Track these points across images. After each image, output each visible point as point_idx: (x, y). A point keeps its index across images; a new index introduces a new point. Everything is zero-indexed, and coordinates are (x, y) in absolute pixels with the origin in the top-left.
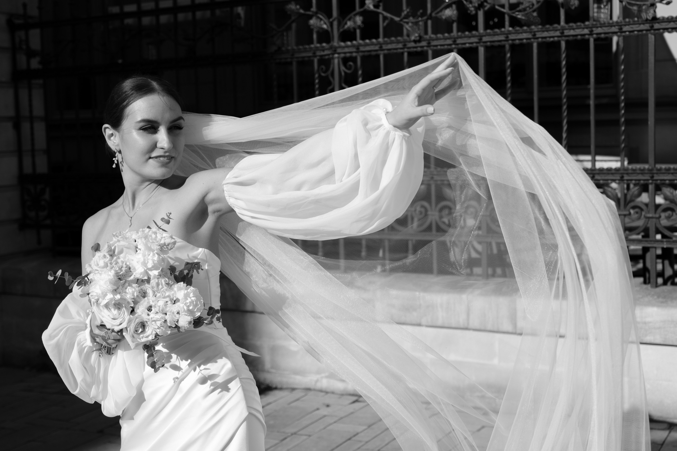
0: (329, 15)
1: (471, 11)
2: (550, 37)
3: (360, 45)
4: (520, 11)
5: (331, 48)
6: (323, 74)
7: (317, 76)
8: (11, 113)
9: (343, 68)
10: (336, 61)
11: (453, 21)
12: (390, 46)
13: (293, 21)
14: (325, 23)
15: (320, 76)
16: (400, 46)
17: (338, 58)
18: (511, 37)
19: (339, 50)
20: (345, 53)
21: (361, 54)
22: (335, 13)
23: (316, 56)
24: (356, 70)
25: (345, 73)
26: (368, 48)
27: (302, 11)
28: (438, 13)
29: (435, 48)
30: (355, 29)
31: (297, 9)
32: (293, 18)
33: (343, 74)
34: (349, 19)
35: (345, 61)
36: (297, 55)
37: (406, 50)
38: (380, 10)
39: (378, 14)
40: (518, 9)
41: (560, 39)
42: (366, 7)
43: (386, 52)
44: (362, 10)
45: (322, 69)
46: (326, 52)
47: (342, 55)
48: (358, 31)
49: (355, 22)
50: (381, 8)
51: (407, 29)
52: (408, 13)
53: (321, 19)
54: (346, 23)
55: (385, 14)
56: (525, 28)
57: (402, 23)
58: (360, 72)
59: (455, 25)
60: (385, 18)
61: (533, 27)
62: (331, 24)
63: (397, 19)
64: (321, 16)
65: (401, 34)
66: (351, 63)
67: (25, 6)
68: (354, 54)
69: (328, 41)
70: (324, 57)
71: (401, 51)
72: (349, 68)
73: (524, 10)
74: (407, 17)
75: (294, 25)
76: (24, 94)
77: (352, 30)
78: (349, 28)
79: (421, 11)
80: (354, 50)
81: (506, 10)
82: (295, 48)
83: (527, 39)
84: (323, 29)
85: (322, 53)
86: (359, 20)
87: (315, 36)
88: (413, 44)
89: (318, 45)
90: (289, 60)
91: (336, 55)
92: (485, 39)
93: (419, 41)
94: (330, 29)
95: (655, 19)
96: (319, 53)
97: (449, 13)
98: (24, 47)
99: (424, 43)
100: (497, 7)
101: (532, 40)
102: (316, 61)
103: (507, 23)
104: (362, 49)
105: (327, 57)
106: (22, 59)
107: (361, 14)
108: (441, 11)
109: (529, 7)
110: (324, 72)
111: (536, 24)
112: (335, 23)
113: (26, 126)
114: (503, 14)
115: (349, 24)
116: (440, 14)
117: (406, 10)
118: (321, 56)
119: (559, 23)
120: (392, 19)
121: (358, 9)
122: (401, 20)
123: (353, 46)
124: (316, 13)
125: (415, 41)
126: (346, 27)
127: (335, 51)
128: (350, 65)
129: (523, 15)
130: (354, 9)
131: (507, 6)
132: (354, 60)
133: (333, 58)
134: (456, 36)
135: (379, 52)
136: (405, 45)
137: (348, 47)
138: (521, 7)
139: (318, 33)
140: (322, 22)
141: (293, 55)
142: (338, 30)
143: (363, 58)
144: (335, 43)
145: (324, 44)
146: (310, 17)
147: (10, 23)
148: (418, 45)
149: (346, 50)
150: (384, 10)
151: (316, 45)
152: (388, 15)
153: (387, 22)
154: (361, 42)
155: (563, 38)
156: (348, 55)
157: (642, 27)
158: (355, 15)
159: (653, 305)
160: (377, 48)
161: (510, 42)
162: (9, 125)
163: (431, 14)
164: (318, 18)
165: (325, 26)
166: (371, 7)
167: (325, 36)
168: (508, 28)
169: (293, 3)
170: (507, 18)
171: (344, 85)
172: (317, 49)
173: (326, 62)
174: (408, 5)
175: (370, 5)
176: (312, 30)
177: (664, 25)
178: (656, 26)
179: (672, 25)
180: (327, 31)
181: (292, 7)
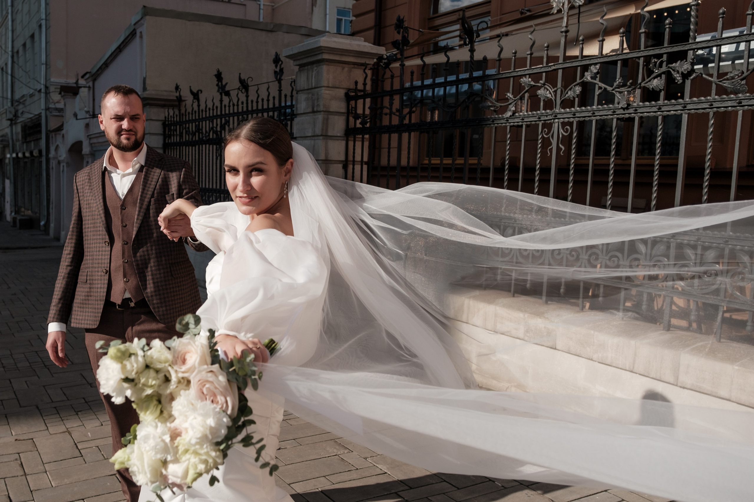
0: (554, 85)
1: (678, 81)
3: (577, 111)
4: (727, 79)
5: (553, 114)
6: (545, 136)
7: (540, 136)
8: (343, 158)
9: (561, 131)
10: (556, 125)
11: (661, 90)
12: (601, 113)
13: (526, 92)
14: (551, 93)
15: (543, 137)
16: (610, 113)
17: (558, 122)
18: (716, 104)
19: (559, 116)
20: (564, 118)
21: (577, 119)
22: (559, 85)
23: (541, 121)
24: (572, 133)
25: (562, 134)
26: (583, 114)
27: (532, 83)
28: (647, 82)
29: (641, 115)
30: (574, 98)
31: (529, 82)
32: (526, 89)
33: (561, 136)
34: (570, 90)
35: (564, 124)
36: (526, 120)
37: (615, 116)
38: (597, 81)
39: (595, 84)
40: (726, 77)
42: (584, 79)
43: (598, 118)
44: (581, 81)
45: (545, 131)
46: (549, 117)
47: (562, 120)
48: (577, 99)
49: (574, 92)
50: (598, 79)
51: (618, 98)
52: (620, 83)
53: (547, 90)
54: (567, 93)
55: (601, 84)
56: (731, 96)
57: (613, 92)
58: (575, 135)
59: (662, 94)
60: (600, 88)
61: (740, 95)
62: (555, 93)
63: (609, 89)
64: (548, 87)
65: (613, 102)
66: (568, 127)
67: (356, 83)
68: (571, 120)
69: (551, 109)
70: (547, 122)
71: (611, 117)
72: (566, 131)
73: (733, 78)
74: (619, 87)
75: (527, 95)
76: (351, 144)
77: (572, 99)
78: (569, 97)
79: (631, 81)
80: (572, 116)
81: (714, 79)
82: (526, 113)
83: (732, 107)
84: (548, 97)
85: (546, 118)
86: (578, 90)
87: (542, 104)
88: (622, 111)
89: (544, 111)
90: (520, 123)
91: (557, 120)
92: (689, 107)
93: (627, 108)
94: (553, 98)
96: (543, 118)
97: (656, 83)
98: (354, 112)
99: (631, 111)
100: (705, 76)
101: (738, 108)
102: (540, 124)
103: (714, 91)
104: (578, 115)
105: (549, 122)
106: (351, 119)
107: (580, 84)
108: (650, 81)
109: (738, 75)
110: (546, 134)
111: (742, 92)
112: (559, 92)
113: (351, 167)
114: (711, 82)
115: (570, 94)
116: (649, 83)
117: (619, 80)
118: (545, 120)
120: (606, 89)
121: (578, 81)
122: (613, 90)
123: (571, 112)
124: (544, 84)
125: (624, 109)
126: (567, 96)
127: (556, 116)
128: (567, 129)
129: (730, 83)
130: (576, 81)
131: (715, 74)
132: (571, 124)
133: (554, 122)
134: (662, 104)
135: (592, 118)
136: (615, 112)
137: (566, 113)
138: (729, 76)
139: (544, 101)
140: (548, 92)
141: (523, 119)
142: (561, 98)
143: (578, 123)
144: (557, 110)
145: (548, 111)
146: (539, 88)
147: (347, 95)
148: (626, 112)
149: (565, 116)
150: (600, 81)
151: (542, 111)
152: (603, 85)
153: (601, 90)
154: (578, 109)
156: (567, 120)
158: (575, 85)
160: (591, 114)
161: (715, 109)
162: (340, 166)
163: (640, 84)
164: (545, 88)
165: (550, 96)
166: (589, 78)
167: (549, 104)
168: (715, 96)
169: (528, 76)
170: (714, 86)
171: (560, 145)
172: (542, 114)
173: (548, 126)
174: (621, 76)
175: (588, 77)
176: (540, 99)
180: (551, 99)
181: (526, 80)
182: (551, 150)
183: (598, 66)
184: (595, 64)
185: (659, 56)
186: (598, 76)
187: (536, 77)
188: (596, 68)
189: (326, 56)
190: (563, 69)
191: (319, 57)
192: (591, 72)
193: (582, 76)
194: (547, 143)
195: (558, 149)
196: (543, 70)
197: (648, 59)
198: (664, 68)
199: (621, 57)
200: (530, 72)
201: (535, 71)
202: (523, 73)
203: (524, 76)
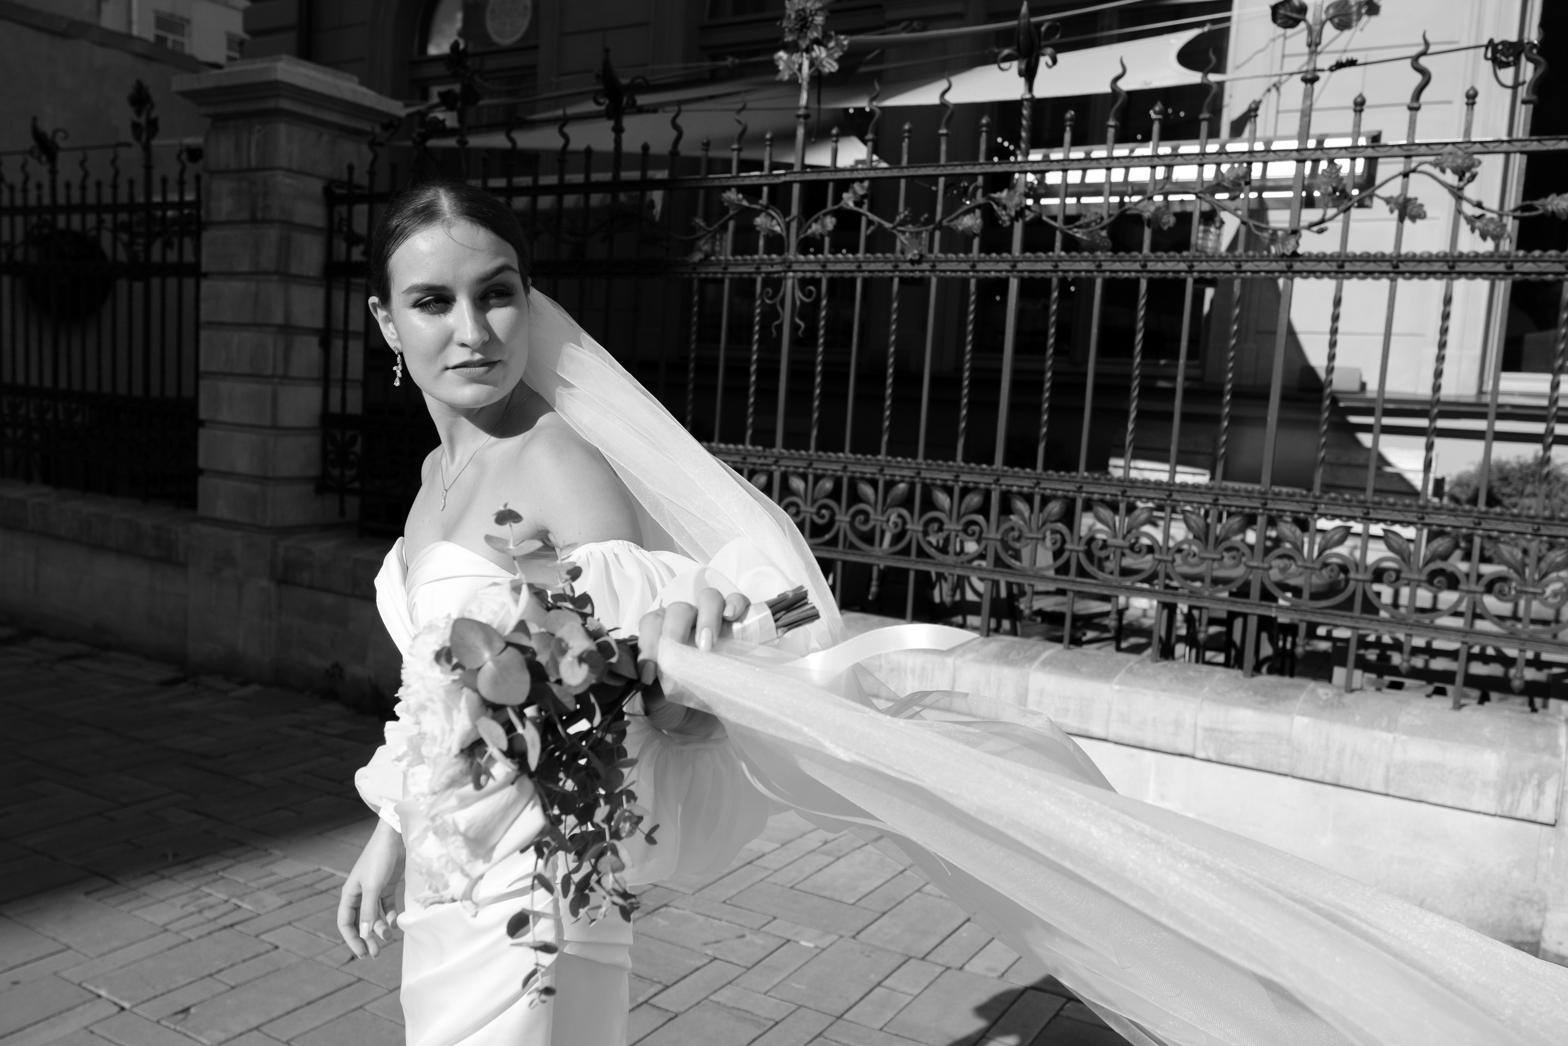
0: (786, 211)
1: (1004, 222)
2: (1124, 271)
3: (828, 261)
4: (1079, 227)
5: (783, 262)
6: (768, 301)
7: (758, 302)
8: (319, 323)
9: (798, 294)
10: (789, 283)
11: (975, 235)
12: (873, 267)
13: (731, 218)
14: (779, 224)
15: (763, 303)
16: (889, 267)
17: (793, 278)
18: (1063, 266)
19: (795, 267)
20: (804, 271)
21: (828, 275)
22: (795, 210)
23: (759, 273)
24: (818, 299)
25: (801, 301)
26: (839, 267)
27: (745, 203)
28: (952, 220)
29: (942, 274)
30: (822, 236)
31: (738, 200)
32: (731, 212)
33: (798, 303)
34: (816, 221)
35: (803, 283)
36: (731, 269)
37: (897, 273)
38: (864, 210)
39: (860, 215)
40: (1078, 223)
41: (1139, 275)
42: (842, 204)
43: (866, 274)
44: (836, 207)
45: (768, 293)
46: (776, 268)
47: (800, 275)
48: (827, 240)
49: (823, 226)
50: (865, 207)
51: (902, 242)
52: (906, 217)
53: (773, 218)
54: (810, 227)
55: (871, 216)
56: (1086, 254)
57: (895, 232)
58: (824, 302)
59: (976, 242)
60: (870, 223)
61: (1099, 253)
62: (788, 226)
63: (888, 225)
64: (773, 213)
65: (892, 250)
66: (812, 288)
67: (351, 168)
68: (818, 275)
69: (780, 252)
70: (772, 276)
71: (890, 274)
72: (809, 294)
73: (1088, 225)
74: (903, 223)
75: (731, 225)
76: (338, 297)
77: (818, 237)
78: (813, 233)
79: (926, 216)
80: (819, 268)
81: (1058, 224)
82: (730, 258)
83: (1087, 271)
84: (774, 232)
85: (770, 269)
86: (830, 222)
87: (761, 243)
88: (908, 266)
89: (765, 257)
90: (719, 276)
91: (791, 274)
92: (1020, 266)
93: (919, 262)
94: (784, 234)
95: (1295, 254)
96: (764, 269)
97: (971, 222)
98: (345, 229)
99: (925, 266)
100: (1045, 218)
101: (1095, 274)
102: (759, 280)
103: (1058, 244)
104: (830, 267)
105: (776, 276)
106: (341, 246)
107: (834, 213)
108: (957, 217)
109: (1095, 221)
110: (771, 299)
111: (1103, 249)
112: (794, 226)
113: (338, 345)
114: (1054, 229)
115: (815, 228)
116: (955, 222)
117: (903, 212)
118: (768, 273)
119: (1140, 250)
120: (880, 225)
121: (830, 206)
122: (894, 228)
123: (817, 262)
124: (767, 207)
125: (912, 262)
126: (810, 231)
127: (790, 267)
128: (810, 291)
129: (1084, 234)
130: (825, 206)
131: (1060, 218)
132: (817, 282)
133: (785, 278)
134: (976, 259)
135: (856, 274)
136: (896, 266)
137: (809, 262)
138: (1082, 221)
139: (767, 237)
140: (774, 222)
141: (725, 268)
142: (798, 236)
143: (831, 281)
144: (792, 255)
145: (774, 256)
146: (757, 213)
147: (328, 191)
148: (916, 267)
149: (807, 267)
150: (871, 210)
151: (761, 255)
152: (876, 219)
153: (872, 228)
154: (830, 256)
155: (1145, 274)
156: (809, 275)
157: (1274, 266)
158: (825, 215)
159: (1247, 706)
160: (853, 267)
161: (1060, 274)
162: (315, 340)
163: (941, 222)
164: (769, 215)
165: (777, 229)
166: (851, 204)
167: (776, 244)
168: (1058, 252)
169: (733, 190)
170: (1059, 236)
171: (798, 320)
172: (763, 262)
173: (774, 283)
174: (907, 205)
175: (848, 200)
176: (758, 233)
177: (1310, 266)
178: (1297, 266)
179: (1323, 266)
180: (780, 236)
181: (732, 195)
182: (780, 328)
183: (866, 184)
184: (861, 180)
185: (973, 177)
186: (866, 201)
187: (751, 192)
188: (863, 188)
189: (285, 104)
190: (801, 182)
191: (270, 104)
192: (855, 193)
193: (838, 199)
194: (771, 314)
195: (795, 327)
196: (762, 181)
197: (953, 181)
198: (980, 199)
199: (906, 172)
200: (740, 182)
201: (747, 182)
202: (725, 183)
203: (728, 188)
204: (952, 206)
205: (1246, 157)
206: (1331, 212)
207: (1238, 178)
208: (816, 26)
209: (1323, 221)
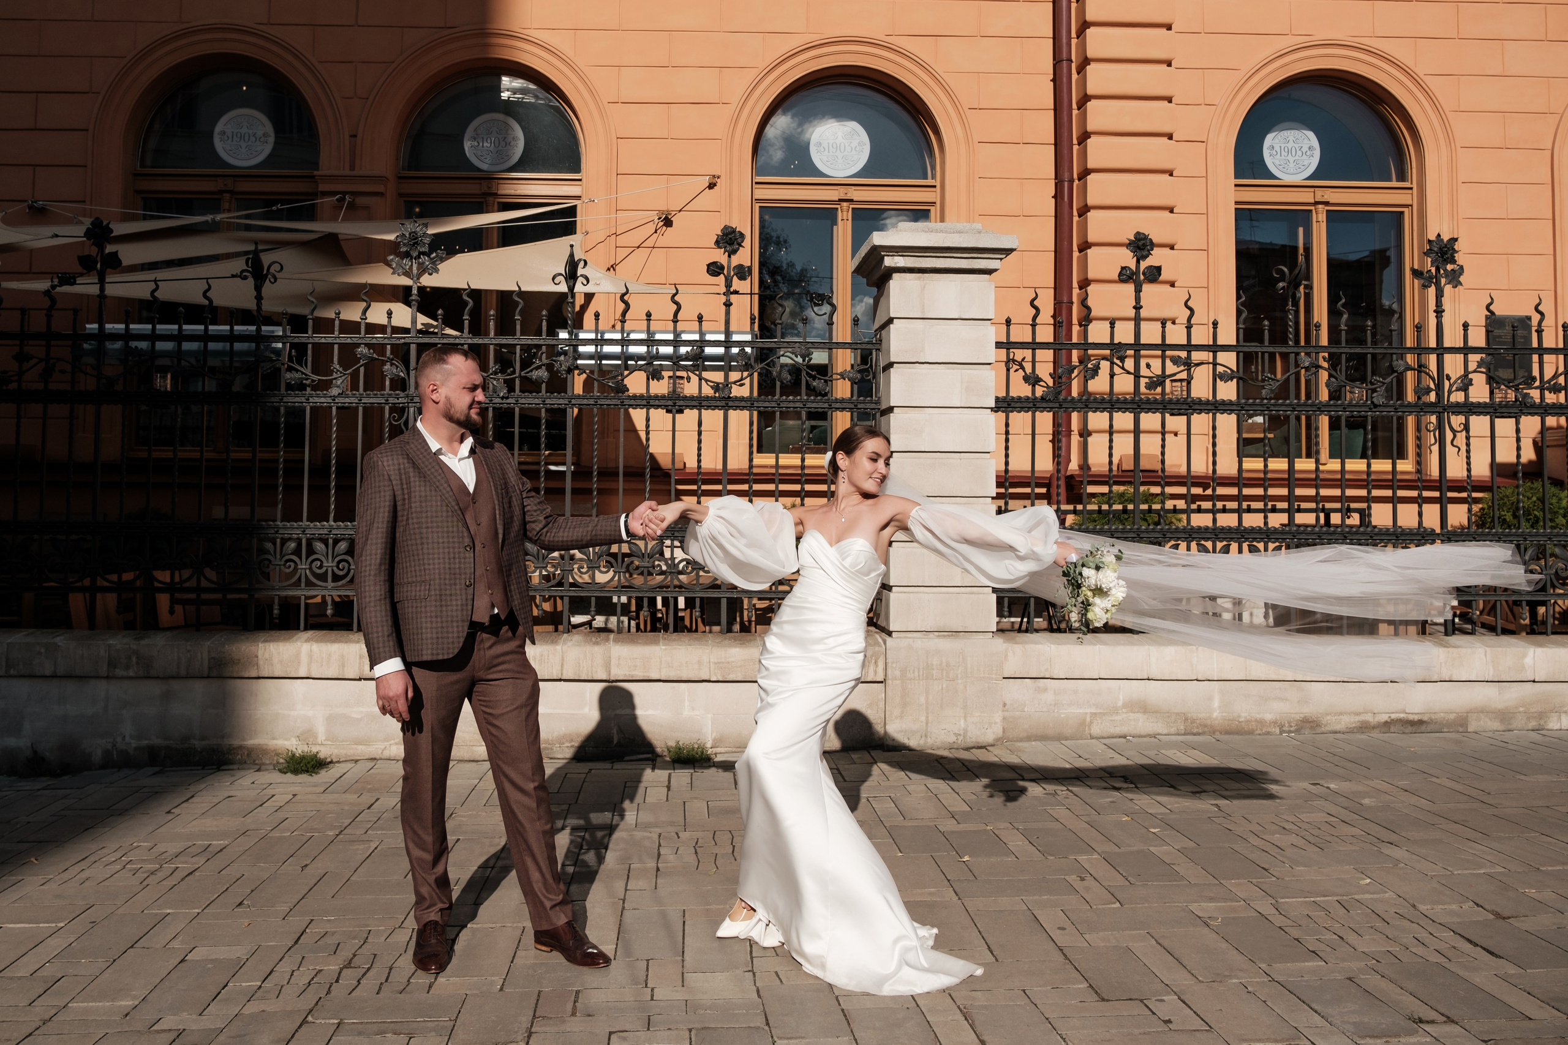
0: (406, 363)
1: (563, 375)
2: (637, 405)
5: (407, 396)
6: (394, 423)
7: (387, 423)
11: (544, 382)
14: (402, 371)
15: (390, 423)
23: (388, 403)
27: (373, 356)
28: (528, 373)
29: (522, 406)
31: (367, 353)
32: (362, 362)
36: (364, 401)
40: (608, 377)
46: (401, 400)
51: (495, 385)
52: (497, 369)
53: (396, 366)
56: (613, 394)
59: (544, 385)
61: (621, 395)
64: (396, 363)
69: (404, 389)
73: (614, 378)
74: (494, 373)
75: (363, 370)
81: (596, 377)
82: (363, 393)
83: (616, 405)
84: (398, 376)
85: (396, 401)
87: (387, 383)
88: (498, 400)
89: (392, 392)
90: (354, 405)
95: (729, 397)
96: (391, 400)
97: (543, 374)
99: (511, 401)
101: (620, 406)
102: (387, 408)
103: (596, 389)
105: (402, 405)
108: (531, 371)
110: (396, 421)
116: (530, 374)
117: (493, 366)
118: (395, 404)
124: (391, 359)
125: (503, 398)
129: (613, 383)
131: (596, 373)
133: (408, 407)
134: (545, 396)
138: (610, 375)
139: (391, 380)
140: (399, 370)
141: (359, 400)
145: (399, 392)
146: (384, 363)
148: (506, 401)
151: (387, 391)
155: (648, 407)
157: (720, 404)
161: (599, 406)
163: (519, 373)
164: (393, 364)
165: (402, 374)
168: (597, 393)
169: (362, 346)
170: (596, 384)
172: (390, 396)
176: (385, 376)
177: (737, 404)
178: (731, 404)
179: (743, 404)
180: (404, 379)
181: (362, 350)
185: (539, 347)
187: (376, 348)
196: (386, 341)
197: (526, 348)
198: (545, 361)
199: (494, 342)
200: (368, 341)
201: (374, 341)
202: (355, 341)
203: (358, 345)
204: (526, 364)
205: (699, 344)
206: (745, 374)
207: (696, 355)
208: (424, 243)
209: (742, 379)
